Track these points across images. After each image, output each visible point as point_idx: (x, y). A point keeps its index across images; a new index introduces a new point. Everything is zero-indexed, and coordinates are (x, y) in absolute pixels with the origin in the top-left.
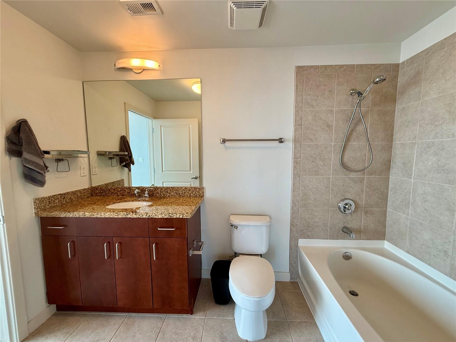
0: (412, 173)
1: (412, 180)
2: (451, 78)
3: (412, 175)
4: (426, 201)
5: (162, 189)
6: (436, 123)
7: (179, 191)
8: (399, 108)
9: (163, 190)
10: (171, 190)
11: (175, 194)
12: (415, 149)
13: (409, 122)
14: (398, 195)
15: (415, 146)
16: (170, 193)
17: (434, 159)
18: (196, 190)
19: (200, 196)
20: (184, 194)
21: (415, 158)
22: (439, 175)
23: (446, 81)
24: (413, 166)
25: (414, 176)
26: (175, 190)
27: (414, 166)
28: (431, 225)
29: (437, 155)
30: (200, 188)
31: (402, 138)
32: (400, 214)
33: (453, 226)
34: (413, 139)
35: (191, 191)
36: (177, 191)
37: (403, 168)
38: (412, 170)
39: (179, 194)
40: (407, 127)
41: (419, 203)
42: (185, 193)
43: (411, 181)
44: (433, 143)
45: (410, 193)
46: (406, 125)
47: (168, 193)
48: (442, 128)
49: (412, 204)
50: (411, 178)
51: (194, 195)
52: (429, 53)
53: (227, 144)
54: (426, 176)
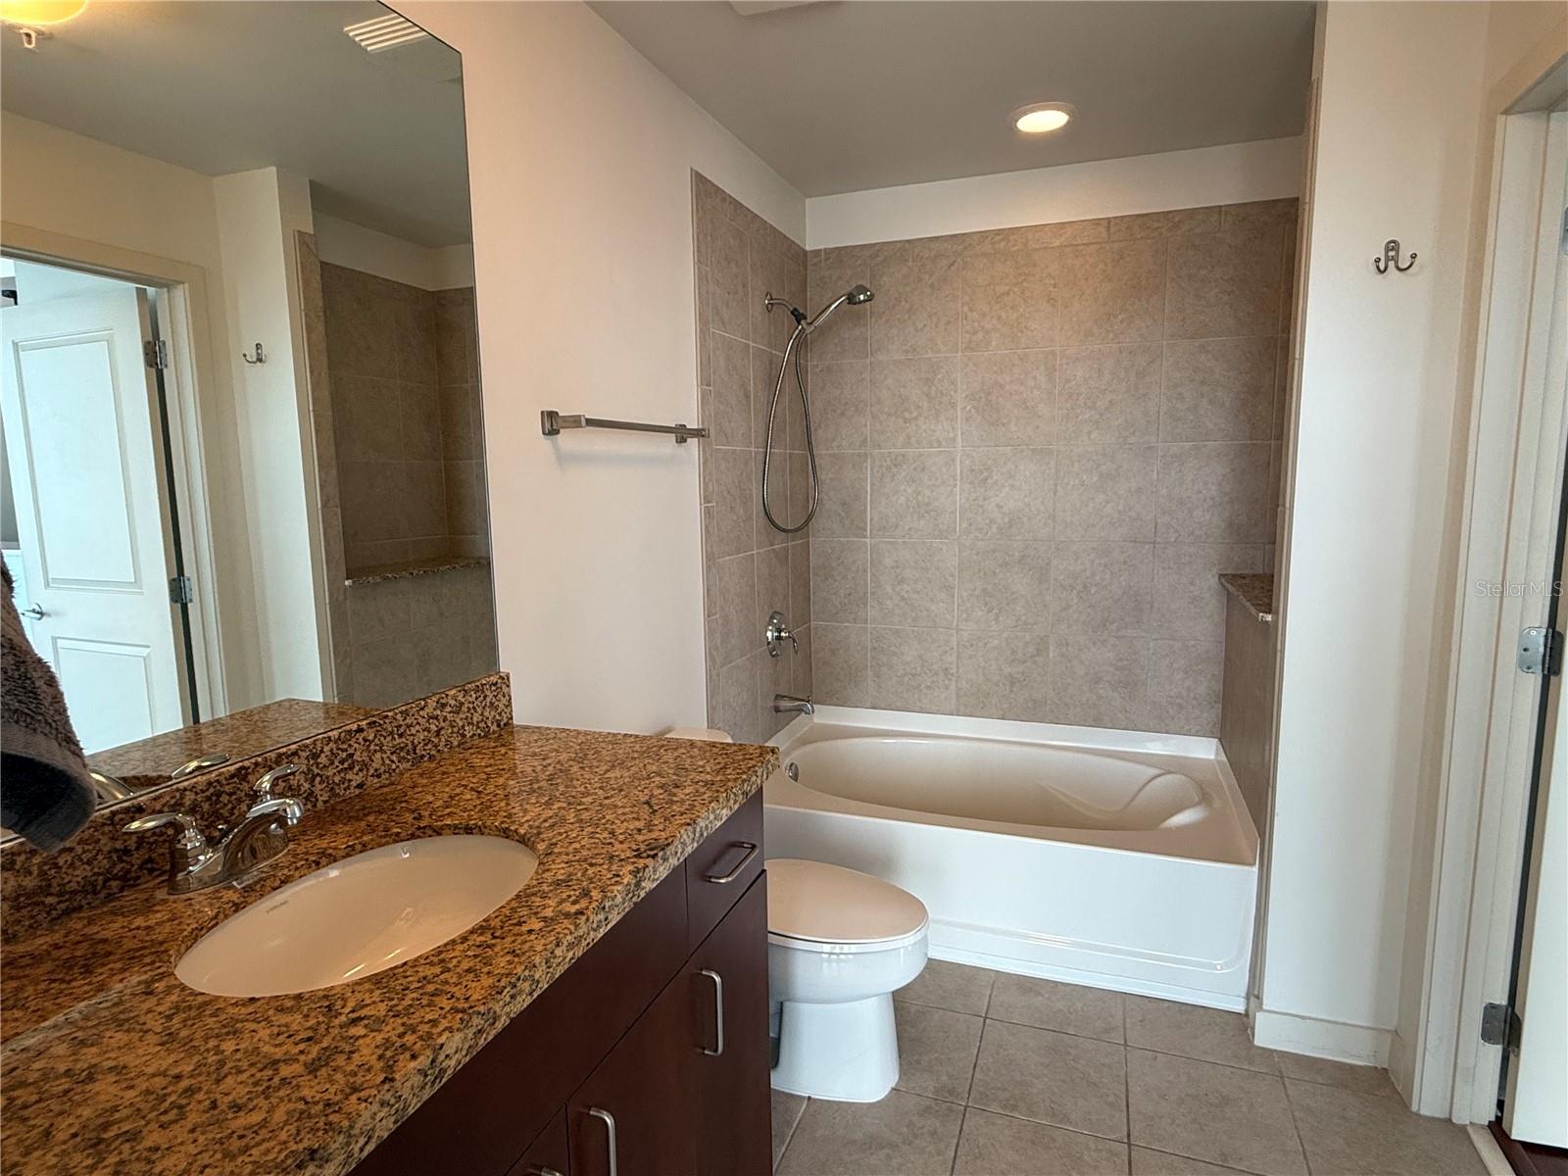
0: (866, 524)
1: (868, 540)
2: (925, 326)
3: (866, 530)
4: (902, 581)
5: (316, 756)
6: (907, 415)
7: (413, 731)
8: (817, 366)
9: (323, 759)
10: (371, 738)
11: (394, 758)
12: (867, 468)
13: (846, 404)
14: (835, 581)
15: (866, 461)
16: (365, 766)
17: (909, 490)
18: (485, 697)
19: (502, 723)
20: (436, 740)
21: (869, 489)
22: (922, 522)
23: (916, 329)
24: (866, 509)
25: (871, 530)
26: (392, 733)
27: (869, 509)
28: (915, 629)
29: (914, 481)
30: (497, 683)
31: (833, 440)
32: (846, 627)
33: (954, 617)
34: (860, 446)
35: (464, 709)
36: (401, 736)
37: (843, 514)
38: (866, 518)
39: (414, 750)
40: (843, 414)
41: (889, 590)
42: (438, 733)
43: (865, 543)
44: (903, 456)
45: (865, 571)
46: (839, 411)
47: (357, 768)
48: (917, 425)
49: (872, 593)
50: (865, 537)
51: (478, 727)
52: (877, 256)
53: (567, 439)
54: (897, 526)
